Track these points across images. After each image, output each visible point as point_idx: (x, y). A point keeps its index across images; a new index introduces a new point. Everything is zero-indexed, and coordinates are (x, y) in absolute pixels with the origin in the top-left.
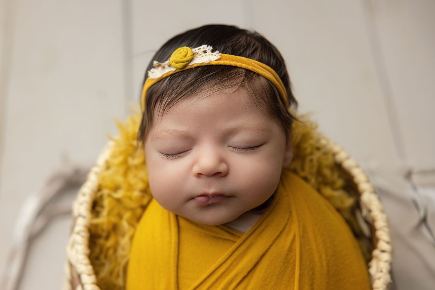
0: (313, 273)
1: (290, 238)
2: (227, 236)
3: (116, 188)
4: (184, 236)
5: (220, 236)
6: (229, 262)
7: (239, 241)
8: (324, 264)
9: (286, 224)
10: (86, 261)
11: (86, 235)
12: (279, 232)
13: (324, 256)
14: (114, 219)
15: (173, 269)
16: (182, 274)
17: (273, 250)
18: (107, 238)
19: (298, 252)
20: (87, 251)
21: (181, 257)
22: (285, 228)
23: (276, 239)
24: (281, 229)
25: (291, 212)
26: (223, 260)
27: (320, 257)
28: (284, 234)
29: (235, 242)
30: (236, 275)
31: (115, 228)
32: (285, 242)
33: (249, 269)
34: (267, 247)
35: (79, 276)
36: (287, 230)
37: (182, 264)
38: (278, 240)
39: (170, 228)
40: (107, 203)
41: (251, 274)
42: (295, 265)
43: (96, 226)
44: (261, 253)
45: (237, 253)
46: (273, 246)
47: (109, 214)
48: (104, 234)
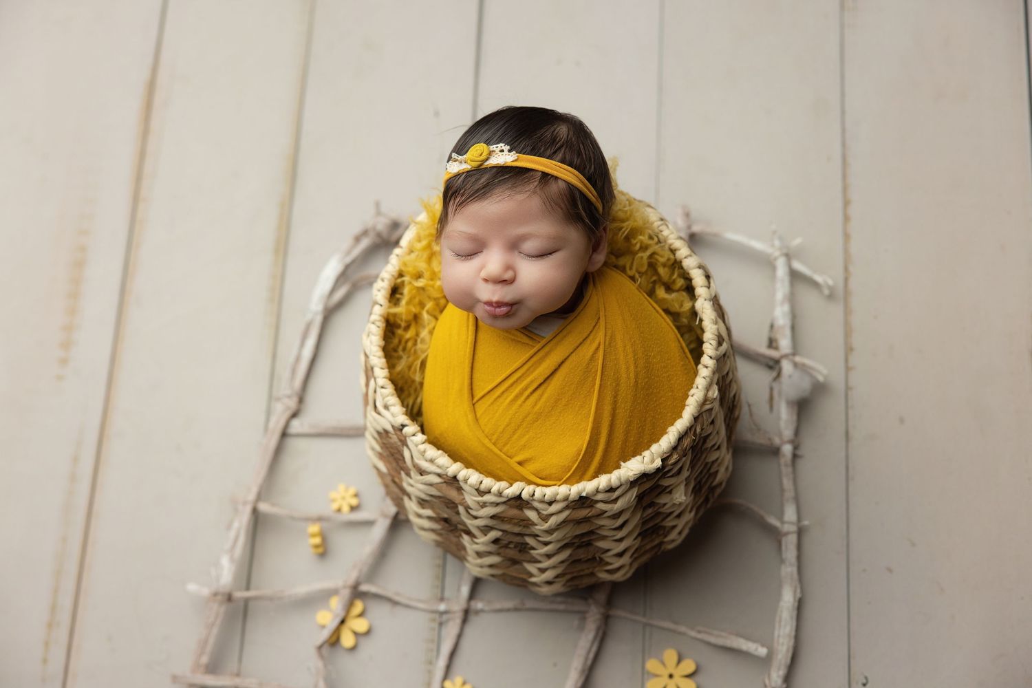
0: (618, 385)
1: (595, 346)
2: (525, 340)
3: (419, 276)
4: (481, 335)
5: (519, 339)
6: (526, 367)
7: (538, 346)
8: (632, 375)
9: (591, 332)
10: (381, 353)
11: (382, 325)
12: (581, 340)
13: (632, 368)
14: (414, 310)
15: (467, 369)
16: (476, 375)
17: (573, 357)
18: (407, 328)
19: (600, 362)
20: (382, 343)
21: (476, 357)
22: (589, 335)
23: (578, 347)
24: (584, 337)
25: (599, 319)
26: (520, 365)
27: (628, 368)
28: (588, 341)
29: (535, 347)
30: (532, 382)
31: (416, 317)
32: (587, 350)
33: (546, 376)
34: (567, 355)
35: (372, 368)
36: (591, 337)
37: (477, 365)
38: (580, 348)
39: (468, 326)
40: (406, 291)
41: (548, 382)
42: (596, 375)
43: (395, 315)
44: (560, 361)
45: (534, 359)
46: (574, 354)
47: (408, 303)
48: (403, 324)
